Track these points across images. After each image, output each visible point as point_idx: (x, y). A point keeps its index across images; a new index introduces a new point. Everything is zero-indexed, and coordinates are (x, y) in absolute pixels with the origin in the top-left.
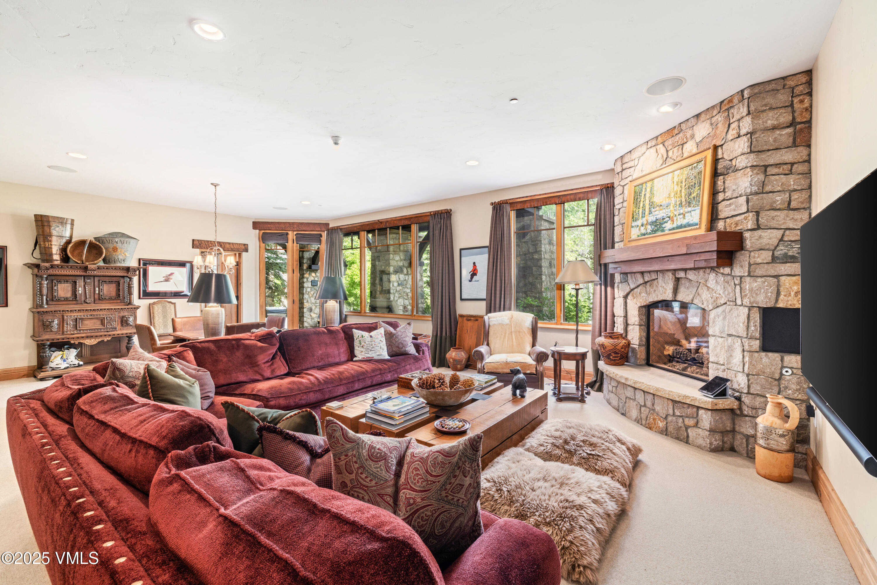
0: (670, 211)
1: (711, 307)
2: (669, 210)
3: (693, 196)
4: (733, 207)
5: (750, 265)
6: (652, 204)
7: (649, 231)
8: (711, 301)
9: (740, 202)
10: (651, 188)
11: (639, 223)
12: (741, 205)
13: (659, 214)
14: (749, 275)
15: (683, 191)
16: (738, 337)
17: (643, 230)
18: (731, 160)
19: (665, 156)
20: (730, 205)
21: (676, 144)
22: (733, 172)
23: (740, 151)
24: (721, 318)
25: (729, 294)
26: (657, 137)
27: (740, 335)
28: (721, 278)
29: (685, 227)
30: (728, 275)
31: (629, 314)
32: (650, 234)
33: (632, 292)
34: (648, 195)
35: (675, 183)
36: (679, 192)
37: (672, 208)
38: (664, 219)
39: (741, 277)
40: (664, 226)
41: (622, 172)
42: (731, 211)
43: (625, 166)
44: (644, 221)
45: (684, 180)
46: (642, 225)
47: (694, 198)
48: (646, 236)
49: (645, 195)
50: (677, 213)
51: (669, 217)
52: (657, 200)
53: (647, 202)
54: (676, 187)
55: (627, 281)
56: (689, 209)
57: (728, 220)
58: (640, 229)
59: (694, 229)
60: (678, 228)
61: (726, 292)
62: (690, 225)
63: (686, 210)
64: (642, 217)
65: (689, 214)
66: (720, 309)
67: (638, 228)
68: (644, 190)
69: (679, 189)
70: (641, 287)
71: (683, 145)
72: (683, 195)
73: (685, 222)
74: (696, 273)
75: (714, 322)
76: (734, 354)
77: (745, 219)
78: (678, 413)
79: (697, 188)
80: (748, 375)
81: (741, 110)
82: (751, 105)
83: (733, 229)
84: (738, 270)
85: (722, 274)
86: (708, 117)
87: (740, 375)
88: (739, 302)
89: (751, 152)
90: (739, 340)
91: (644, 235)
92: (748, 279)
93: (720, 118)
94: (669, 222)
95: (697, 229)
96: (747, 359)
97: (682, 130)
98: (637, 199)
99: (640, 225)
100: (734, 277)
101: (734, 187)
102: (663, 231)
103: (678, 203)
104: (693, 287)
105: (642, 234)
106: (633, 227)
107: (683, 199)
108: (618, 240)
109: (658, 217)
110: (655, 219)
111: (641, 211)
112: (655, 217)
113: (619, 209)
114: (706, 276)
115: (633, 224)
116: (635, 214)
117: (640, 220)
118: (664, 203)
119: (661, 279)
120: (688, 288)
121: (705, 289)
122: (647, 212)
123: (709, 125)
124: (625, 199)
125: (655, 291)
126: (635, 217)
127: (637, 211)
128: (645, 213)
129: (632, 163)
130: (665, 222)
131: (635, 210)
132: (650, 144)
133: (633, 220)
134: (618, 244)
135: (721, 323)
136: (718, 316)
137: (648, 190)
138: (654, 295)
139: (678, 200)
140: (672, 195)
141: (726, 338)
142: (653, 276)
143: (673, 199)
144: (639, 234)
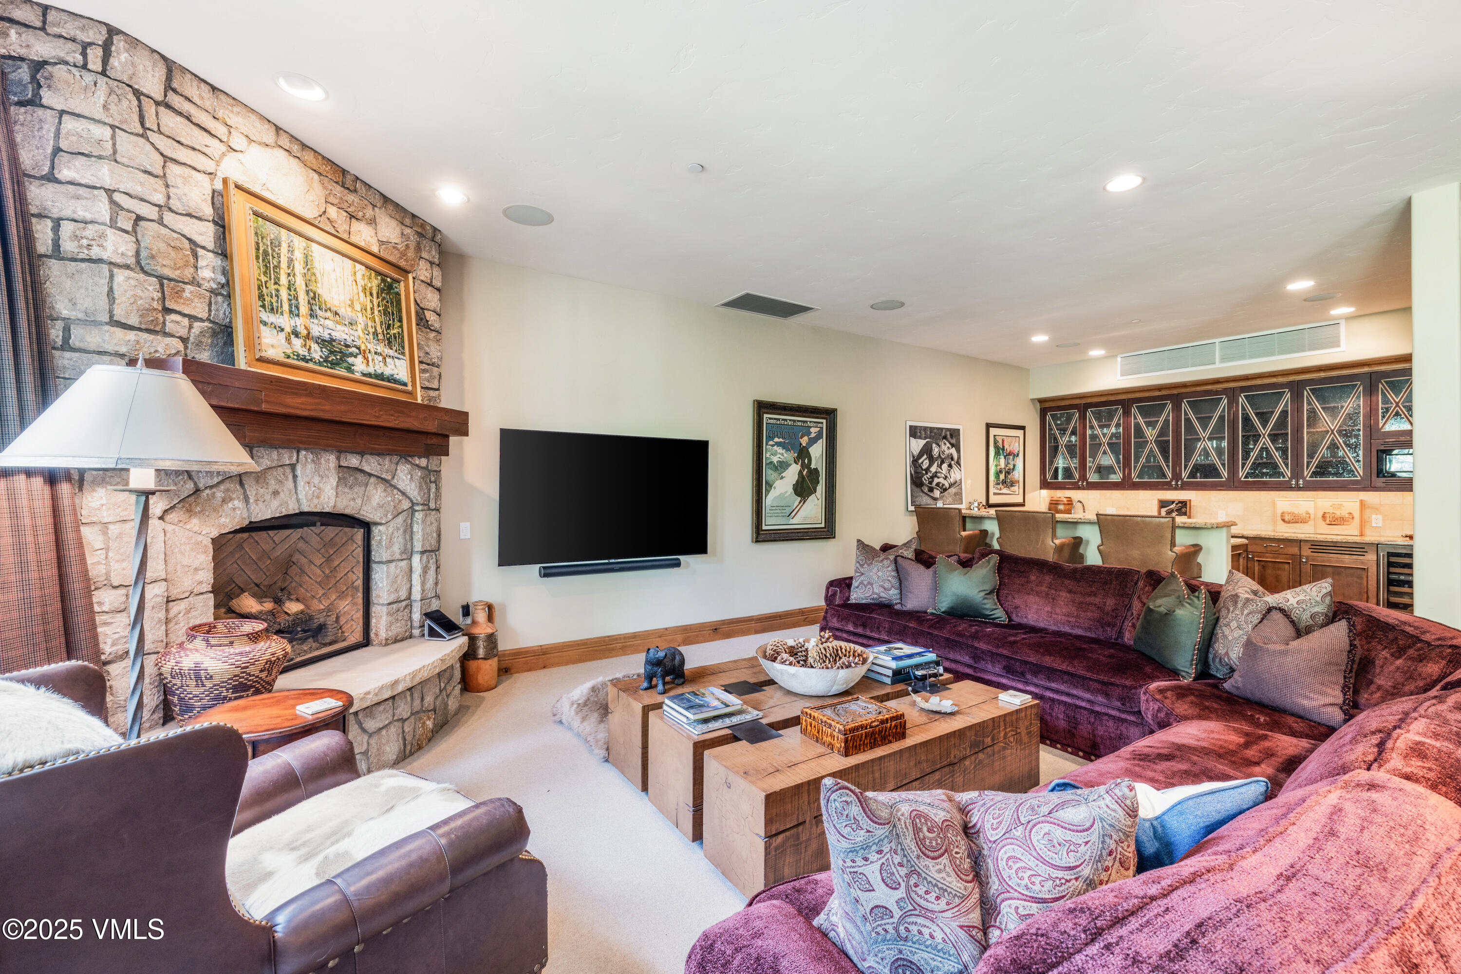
0: (359, 336)
1: (381, 517)
2: (356, 334)
3: (392, 332)
4: (427, 375)
6: (313, 296)
7: (316, 356)
8: (390, 507)
9: (435, 374)
10: (306, 256)
11: (285, 322)
12: (434, 377)
15: (376, 312)
16: (431, 551)
17: (297, 344)
19: (323, 206)
20: (425, 371)
21: (342, 204)
22: (425, 327)
23: (432, 305)
25: (424, 494)
27: (434, 548)
28: (415, 473)
29: (387, 379)
30: (423, 467)
32: (320, 363)
34: (298, 267)
35: (360, 287)
36: (369, 309)
37: (360, 332)
38: (347, 346)
40: (351, 360)
42: (426, 380)
43: (175, 101)
44: (299, 324)
45: (374, 293)
46: (296, 333)
47: (395, 337)
48: (310, 365)
49: (290, 260)
50: (371, 347)
51: (358, 348)
52: (324, 292)
53: (300, 283)
54: (362, 296)
56: (391, 352)
59: (405, 391)
60: (376, 376)
61: (419, 493)
63: (386, 350)
64: (291, 312)
65: (391, 360)
66: (400, 519)
67: (282, 336)
68: (284, 245)
69: (369, 304)
71: (353, 218)
72: (377, 320)
73: (386, 371)
74: (379, 461)
75: (382, 539)
76: (427, 577)
79: (397, 323)
85: (418, 466)
86: (398, 216)
88: (433, 505)
91: (304, 359)
93: (412, 236)
94: (360, 357)
95: (408, 392)
97: (356, 191)
98: (266, 254)
99: (288, 329)
100: (431, 471)
101: (427, 349)
102: (349, 368)
103: (370, 330)
104: (361, 484)
105: (299, 357)
106: (265, 324)
107: (379, 330)
108: (134, 321)
109: (335, 335)
110: (327, 337)
111: (284, 294)
112: (327, 332)
113: (139, 218)
114: (393, 467)
115: (265, 316)
116: (264, 290)
117: (286, 315)
118: (342, 311)
119: (310, 467)
120: (351, 488)
121: (381, 487)
122: (304, 309)
123: (397, 231)
124: (175, 204)
125: (276, 493)
126: (267, 299)
127: (272, 287)
128: (297, 308)
129: (220, 130)
130: (351, 355)
131: (263, 279)
132: (285, 141)
133: (263, 306)
134: (132, 335)
135: (401, 539)
136: (398, 529)
137: (298, 255)
138: (275, 503)
139: (370, 324)
140: (358, 307)
141: (410, 559)
142: (287, 457)
143: (360, 315)
144: (289, 351)
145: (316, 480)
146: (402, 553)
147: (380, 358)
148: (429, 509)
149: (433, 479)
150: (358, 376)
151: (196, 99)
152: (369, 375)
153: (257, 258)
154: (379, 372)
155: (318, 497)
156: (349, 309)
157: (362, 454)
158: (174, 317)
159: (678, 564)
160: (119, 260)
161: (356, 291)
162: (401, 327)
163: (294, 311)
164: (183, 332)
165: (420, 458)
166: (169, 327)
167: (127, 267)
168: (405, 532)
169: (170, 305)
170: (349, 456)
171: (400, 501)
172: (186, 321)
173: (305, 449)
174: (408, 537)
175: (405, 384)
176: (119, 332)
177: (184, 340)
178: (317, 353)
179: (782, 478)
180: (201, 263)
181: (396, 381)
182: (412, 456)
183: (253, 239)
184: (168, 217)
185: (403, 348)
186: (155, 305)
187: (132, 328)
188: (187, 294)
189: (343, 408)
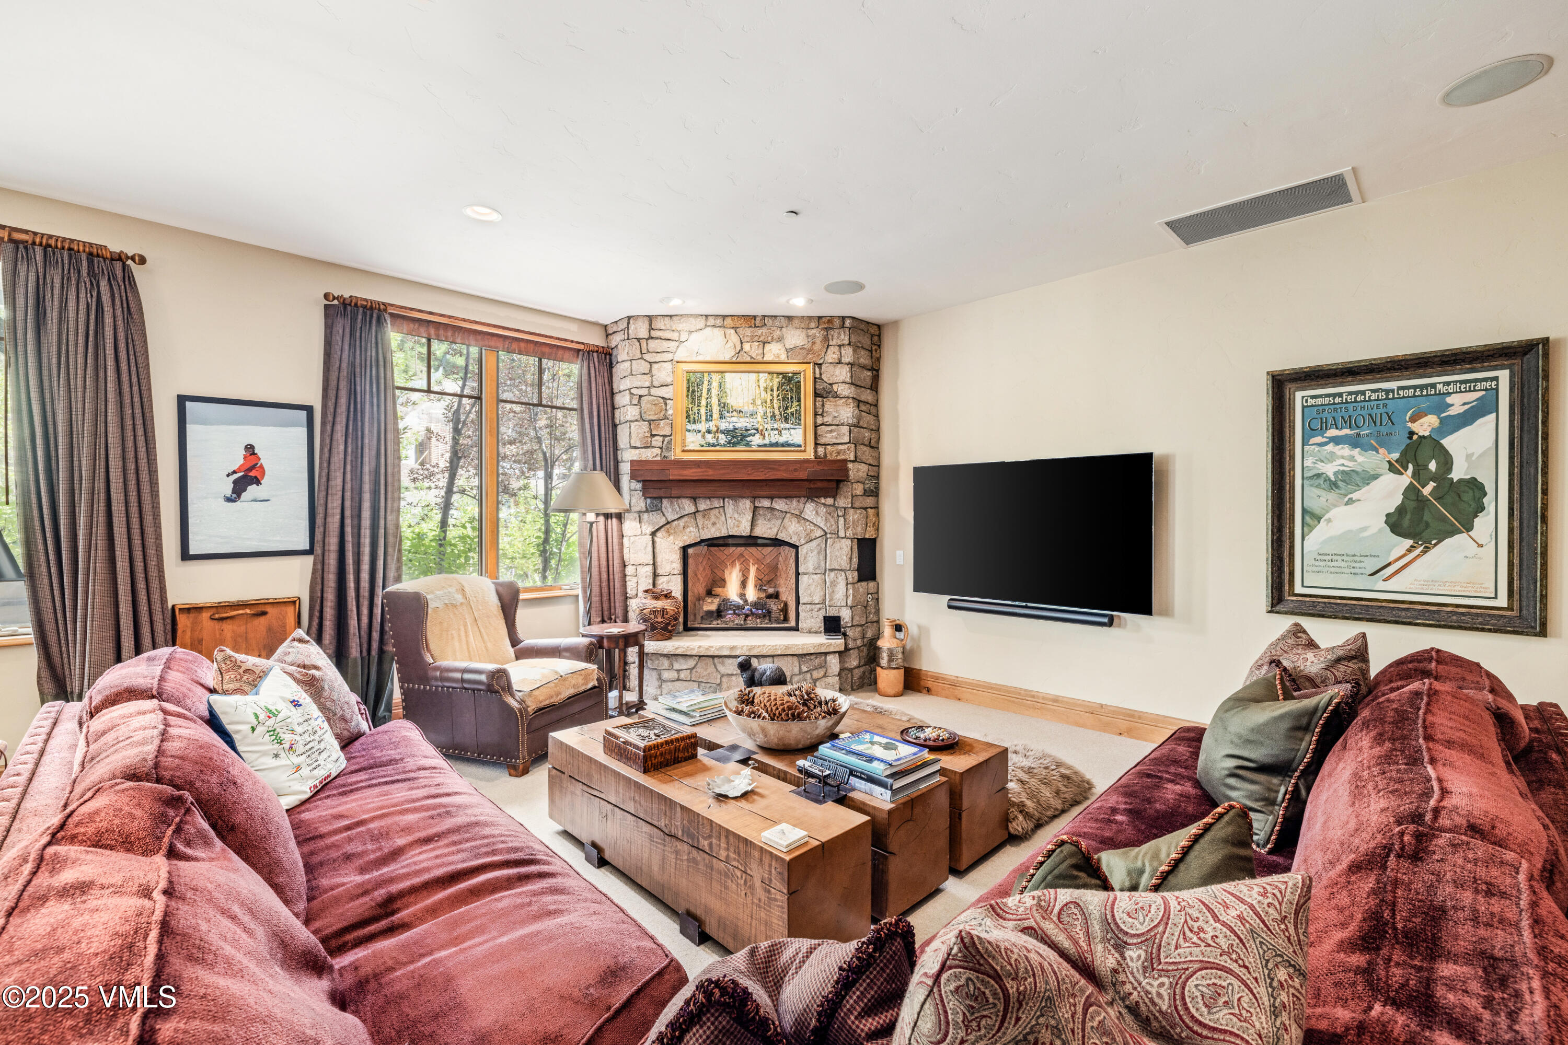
0: (758, 421)
1: (803, 541)
2: (755, 421)
3: (789, 411)
4: (834, 434)
5: (853, 497)
6: (724, 406)
7: (722, 442)
8: (803, 535)
9: (843, 431)
10: (720, 383)
11: (703, 427)
12: (844, 434)
13: (742, 423)
14: (852, 507)
15: (775, 401)
16: (841, 570)
17: (709, 438)
18: (831, 384)
19: (738, 348)
20: (831, 431)
21: (756, 339)
22: (833, 397)
23: (841, 378)
24: (815, 552)
25: (831, 526)
26: (724, 317)
27: (843, 568)
28: (823, 510)
29: (783, 445)
30: (830, 505)
31: (659, 560)
32: (725, 446)
33: (668, 526)
34: (714, 392)
35: (762, 389)
36: (769, 401)
37: (759, 419)
38: (747, 430)
39: (845, 508)
40: (749, 439)
41: (647, 339)
42: (832, 437)
43: (653, 334)
44: (712, 426)
45: (775, 389)
46: (709, 432)
47: (792, 414)
48: (718, 448)
49: (709, 390)
50: (769, 426)
51: (757, 430)
52: (733, 401)
53: (715, 401)
54: (763, 394)
55: (660, 509)
56: (787, 426)
57: (829, 447)
58: (703, 437)
59: (797, 451)
60: (771, 445)
61: (828, 525)
62: (789, 445)
63: (782, 426)
64: (707, 420)
65: (786, 431)
66: (814, 543)
67: (700, 435)
68: (706, 383)
69: (769, 398)
70: (686, 519)
71: (764, 343)
72: (776, 406)
73: (782, 440)
74: (788, 502)
75: (805, 558)
76: (836, 589)
77: (848, 449)
78: (805, 669)
79: (795, 404)
80: (851, 608)
81: (842, 336)
82: (852, 336)
83: (834, 457)
84: (842, 502)
85: (824, 504)
86: (803, 325)
87: (844, 609)
88: (842, 534)
89: (852, 384)
90: (843, 574)
91: (714, 445)
92: (852, 511)
93: (818, 333)
94: (757, 436)
95: (801, 451)
96: (851, 591)
97: (765, 325)
98: (693, 391)
99: (704, 430)
100: (837, 508)
101: (835, 414)
102: (748, 445)
103: (769, 415)
104: (777, 519)
105: (709, 445)
106: (689, 431)
107: (777, 412)
108: (638, 445)
109: (737, 425)
110: (731, 428)
111: (703, 411)
112: (732, 425)
113: (641, 396)
114: (801, 506)
115: (689, 427)
116: (691, 412)
117: (703, 423)
118: (745, 409)
119: (731, 507)
120: (769, 520)
121: (794, 520)
122: (716, 415)
123: (803, 335)
124: (656, 383)
125: (714, 524)
126: (692, 417)
127: (695, 409)
128: (711, 416)
129: (675, 336)
130: (751, 435)
131: (690, 406)
132: (711, 321)
133: (689, 422)
134: (637, 451)
135: (815, 559)
136: (812, 551)
137: (715, 385)
138: (713, 530)
139: (768, 410)
140: (759, 402)
141: (825, 574)
142: (717, 503)
143: (760, 407)
144: (703, 443)
145: (736, 516)
146: (815, 569)
147: (776, 432)
148: (838, 537)
149: (840, 514)
150: (754, 448)
151: (663, 328)
152: (765, 445)
153: (687, 396)
154: (774, 441)
155: (738, 526)
156: (751, 406)
157: (772, 498)
158: (656, 438)
159: (1110, 624)
160: (633, 419)
161: (758, 392)
162: (800, 405)
163: (709, 418)
164: (660, 444)
165: (826, 497)
166: (654, 443)
167: (636, 421)
168: (819, 553)
169: (654, 433)
170: (762, 500)
171: (811, 531)
172: (661, 438)
173: (728, 497)
174: (822, 557)
175: (800, 446)
176: (633, 451)
177: (661, 448)
178: (723, 439)
179: (1350, 502)
180: (668, 407)
181: (794, 445)
182: (818, 497)
183: (685, 385)
184: (653, 391)
185: (800, 420)
186: (646, 434)
187: (638, 448)
188: (662, 425)
189: (722, 472)
